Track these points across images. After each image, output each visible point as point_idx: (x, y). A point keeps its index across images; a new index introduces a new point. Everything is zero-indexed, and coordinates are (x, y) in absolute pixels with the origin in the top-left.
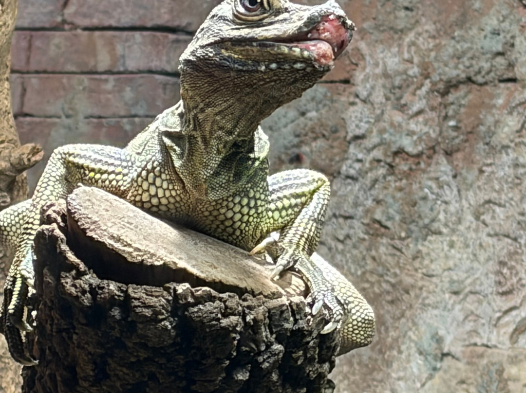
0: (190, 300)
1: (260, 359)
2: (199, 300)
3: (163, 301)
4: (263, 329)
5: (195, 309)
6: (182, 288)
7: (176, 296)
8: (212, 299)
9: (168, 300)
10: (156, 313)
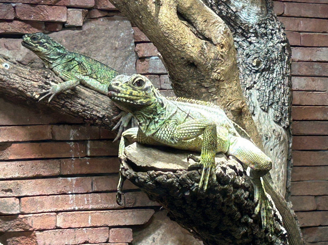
0: (155, 175)
1: (191, 188)
2: (158, 175)
3: (146, 177)
4: (188, 180)
5: (157, 178)
6: (151, 172)
7: (150, 175)
8: (162, 174)
9: (148, 176)
10: (145, 180)
